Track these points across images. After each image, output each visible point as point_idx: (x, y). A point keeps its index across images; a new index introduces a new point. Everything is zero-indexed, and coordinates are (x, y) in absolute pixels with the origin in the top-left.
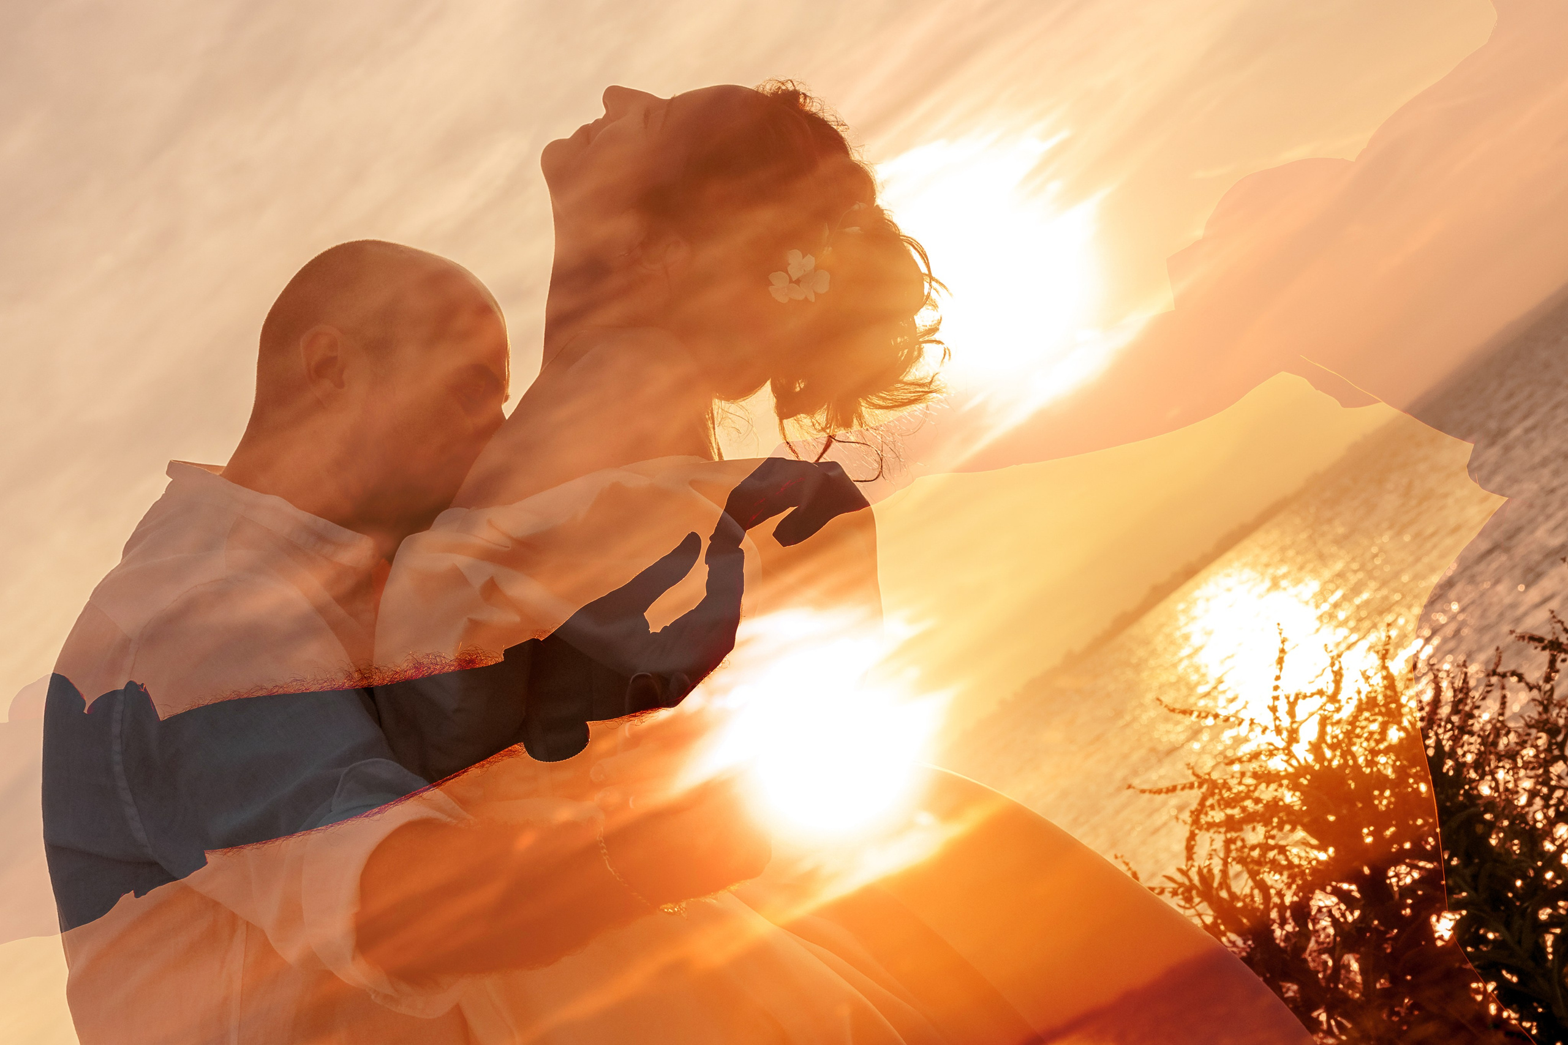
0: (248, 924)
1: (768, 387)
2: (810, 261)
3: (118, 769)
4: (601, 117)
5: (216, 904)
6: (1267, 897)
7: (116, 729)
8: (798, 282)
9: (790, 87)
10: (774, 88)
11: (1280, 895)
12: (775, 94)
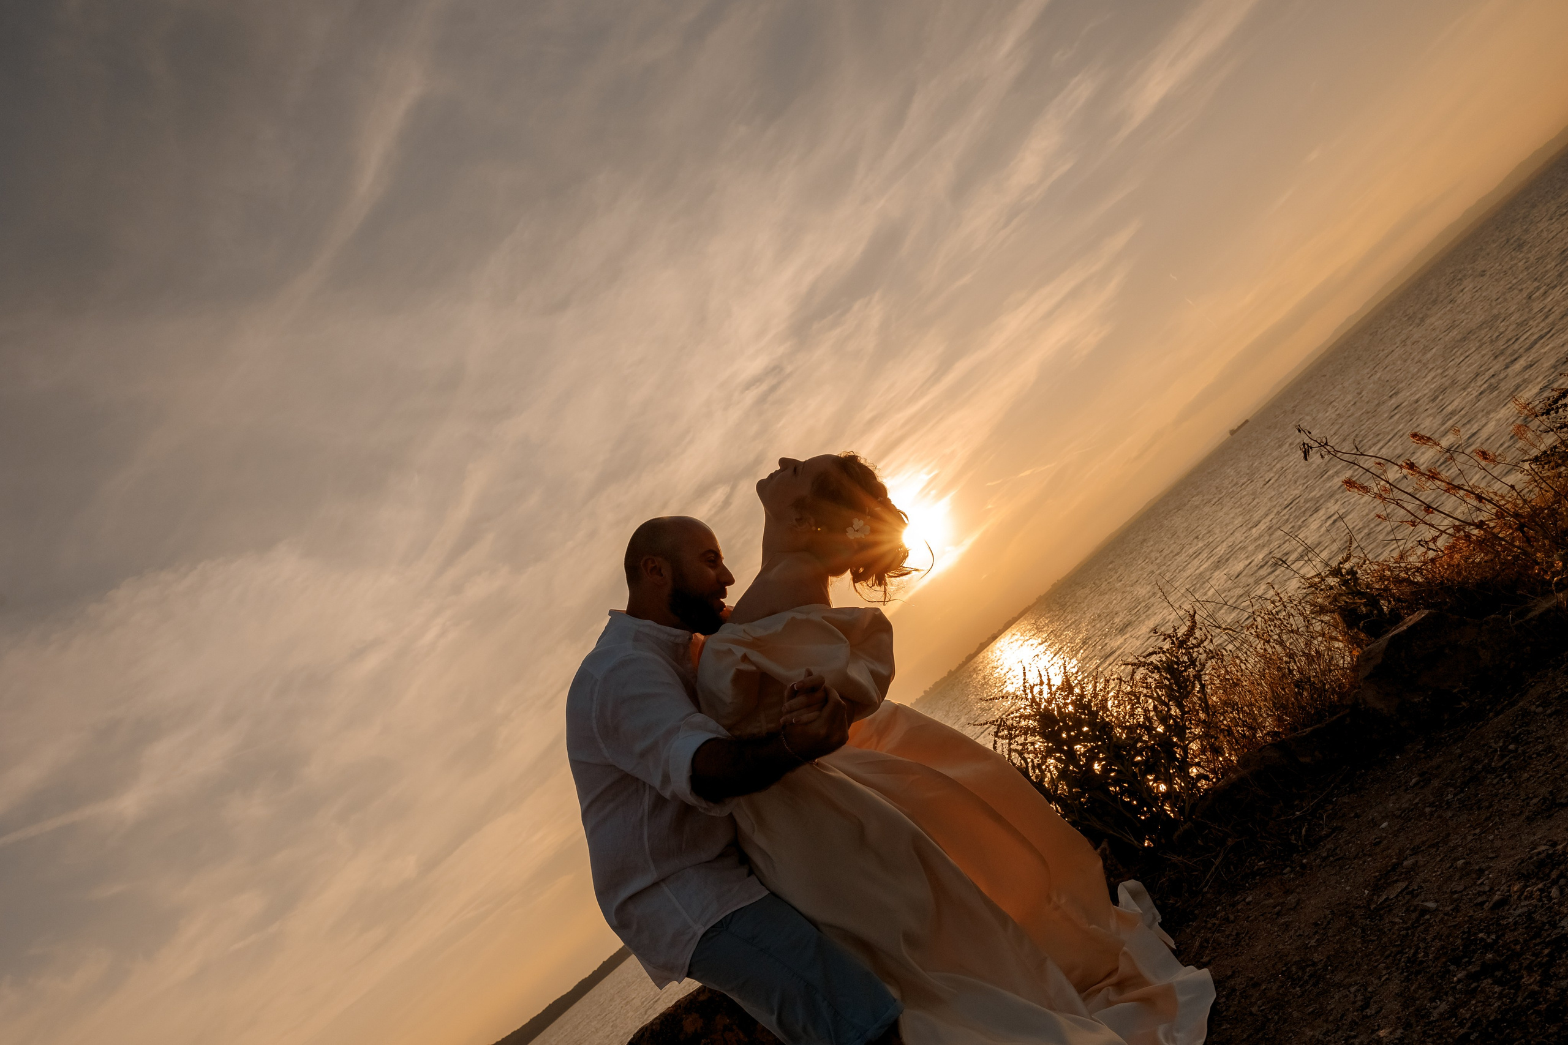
0: (650, 786)
1: (849, 571)
2: (862, 523)
3: (595, 730)
4: (778, 469)
5: (637, 779)
6: (1027, 763)
7: (594, 715)
8: (857, 531)
9: (852, 454)
10: (845, 455)
11: (1032, 761)
12: (846, 457)
